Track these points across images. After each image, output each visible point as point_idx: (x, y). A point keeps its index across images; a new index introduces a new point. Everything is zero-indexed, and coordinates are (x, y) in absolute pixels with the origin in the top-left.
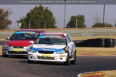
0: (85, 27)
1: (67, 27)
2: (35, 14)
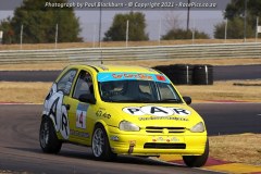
0: (146, 39)
1: (106, 40)
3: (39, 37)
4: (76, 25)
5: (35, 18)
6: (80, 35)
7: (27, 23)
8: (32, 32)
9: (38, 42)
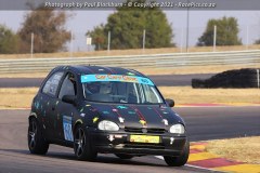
0: (239, 44)
1: (199, 45)
2: (126, 16)
3: (132, 42)
4: (169, 30)
5: (128, 24)
6: (173, 41)
7: (120, 29)
8: (125, 38)
9: (131, 47)
